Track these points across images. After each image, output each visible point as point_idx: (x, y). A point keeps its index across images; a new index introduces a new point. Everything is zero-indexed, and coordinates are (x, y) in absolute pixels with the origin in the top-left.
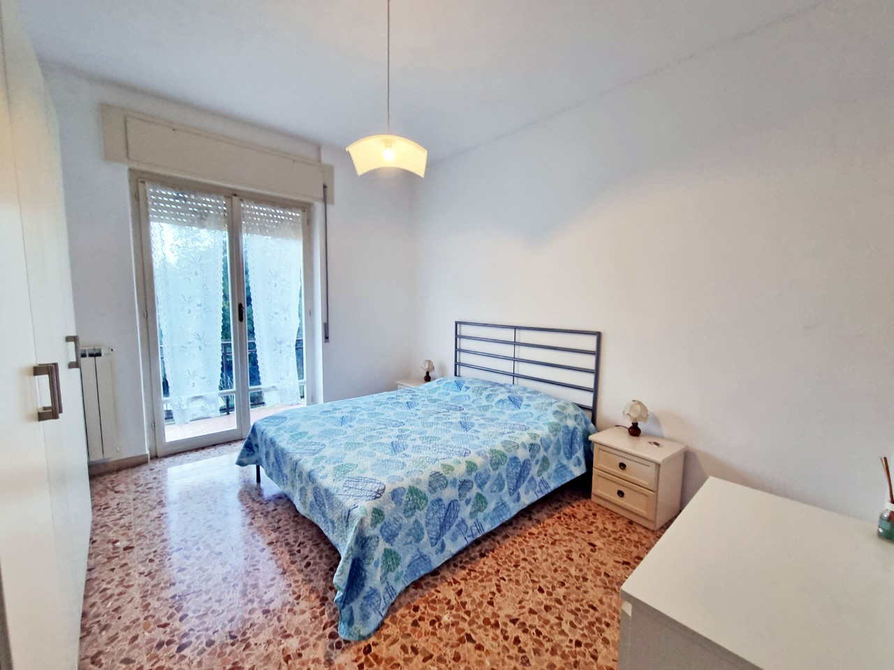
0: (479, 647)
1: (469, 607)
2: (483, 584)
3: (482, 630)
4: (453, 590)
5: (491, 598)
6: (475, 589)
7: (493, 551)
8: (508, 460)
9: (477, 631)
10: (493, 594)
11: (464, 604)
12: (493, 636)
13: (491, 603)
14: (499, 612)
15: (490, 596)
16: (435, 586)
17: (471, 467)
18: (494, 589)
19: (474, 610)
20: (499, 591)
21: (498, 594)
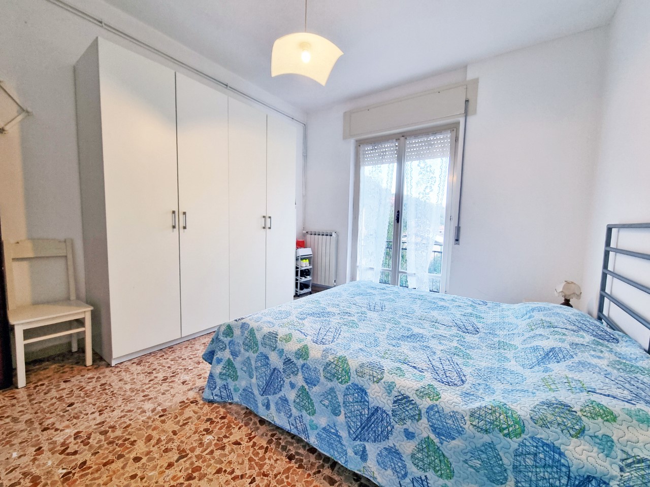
0: (170, 465)
1: (217, 453)
2: (246, 462)
3: (188, 465)
4: (241, 439)
5: (225, 471)
6: (239, 456)
7: (300, 467)
8: (350, 383)
9: (188, 462)
10: (233, 472)
11: (223, 448)
12: (179, 476)
13: (219, 471)
14: (206, 479)
15: (229, 470)
16: (246, 424)
17: (303, 353)
18: (238, 473)
19: (214, 458)
20: (234, 479)
21: (230, 477)
